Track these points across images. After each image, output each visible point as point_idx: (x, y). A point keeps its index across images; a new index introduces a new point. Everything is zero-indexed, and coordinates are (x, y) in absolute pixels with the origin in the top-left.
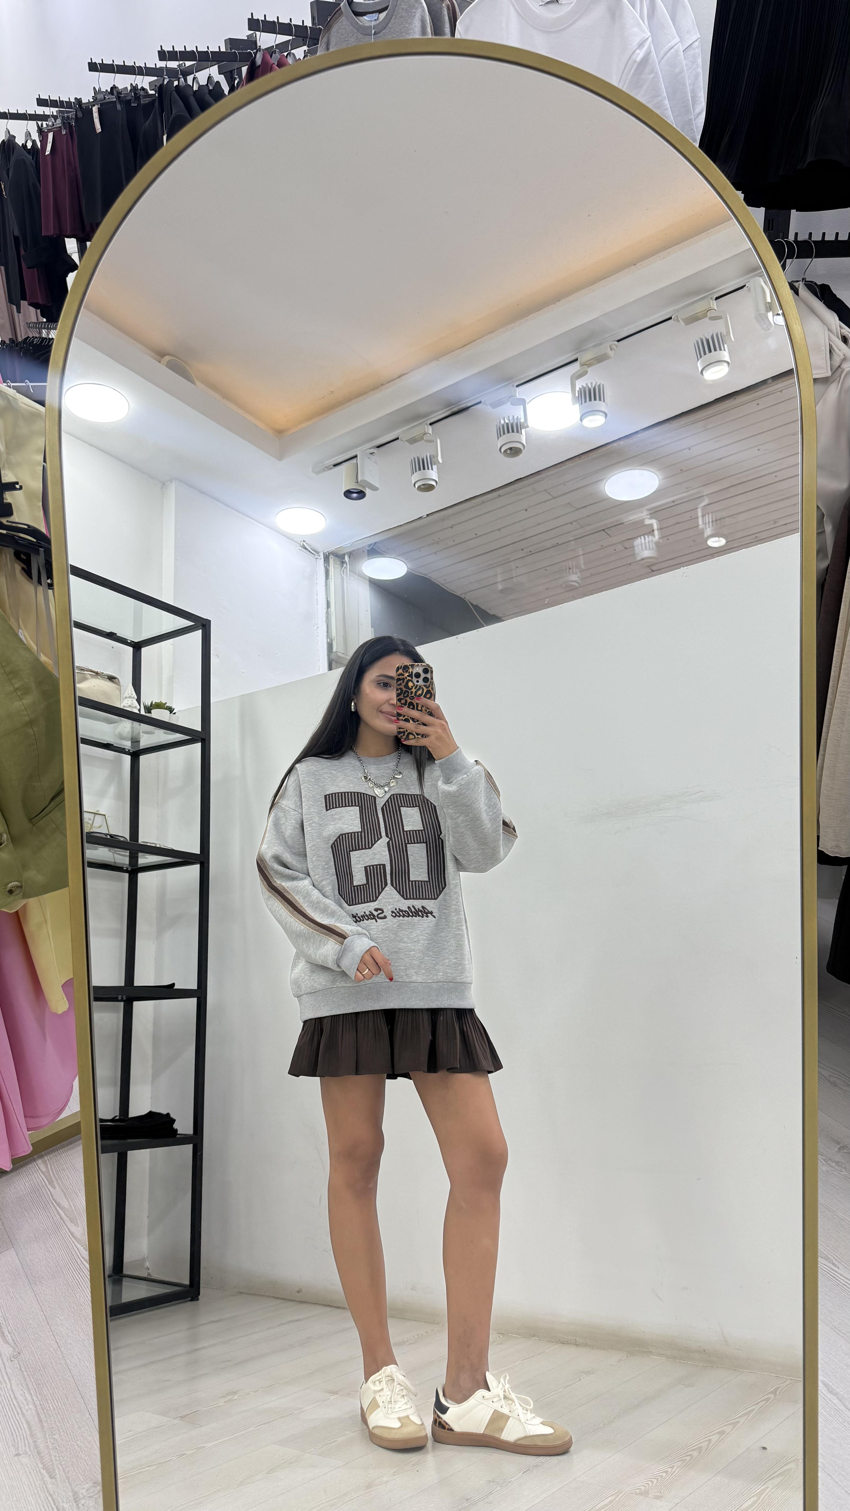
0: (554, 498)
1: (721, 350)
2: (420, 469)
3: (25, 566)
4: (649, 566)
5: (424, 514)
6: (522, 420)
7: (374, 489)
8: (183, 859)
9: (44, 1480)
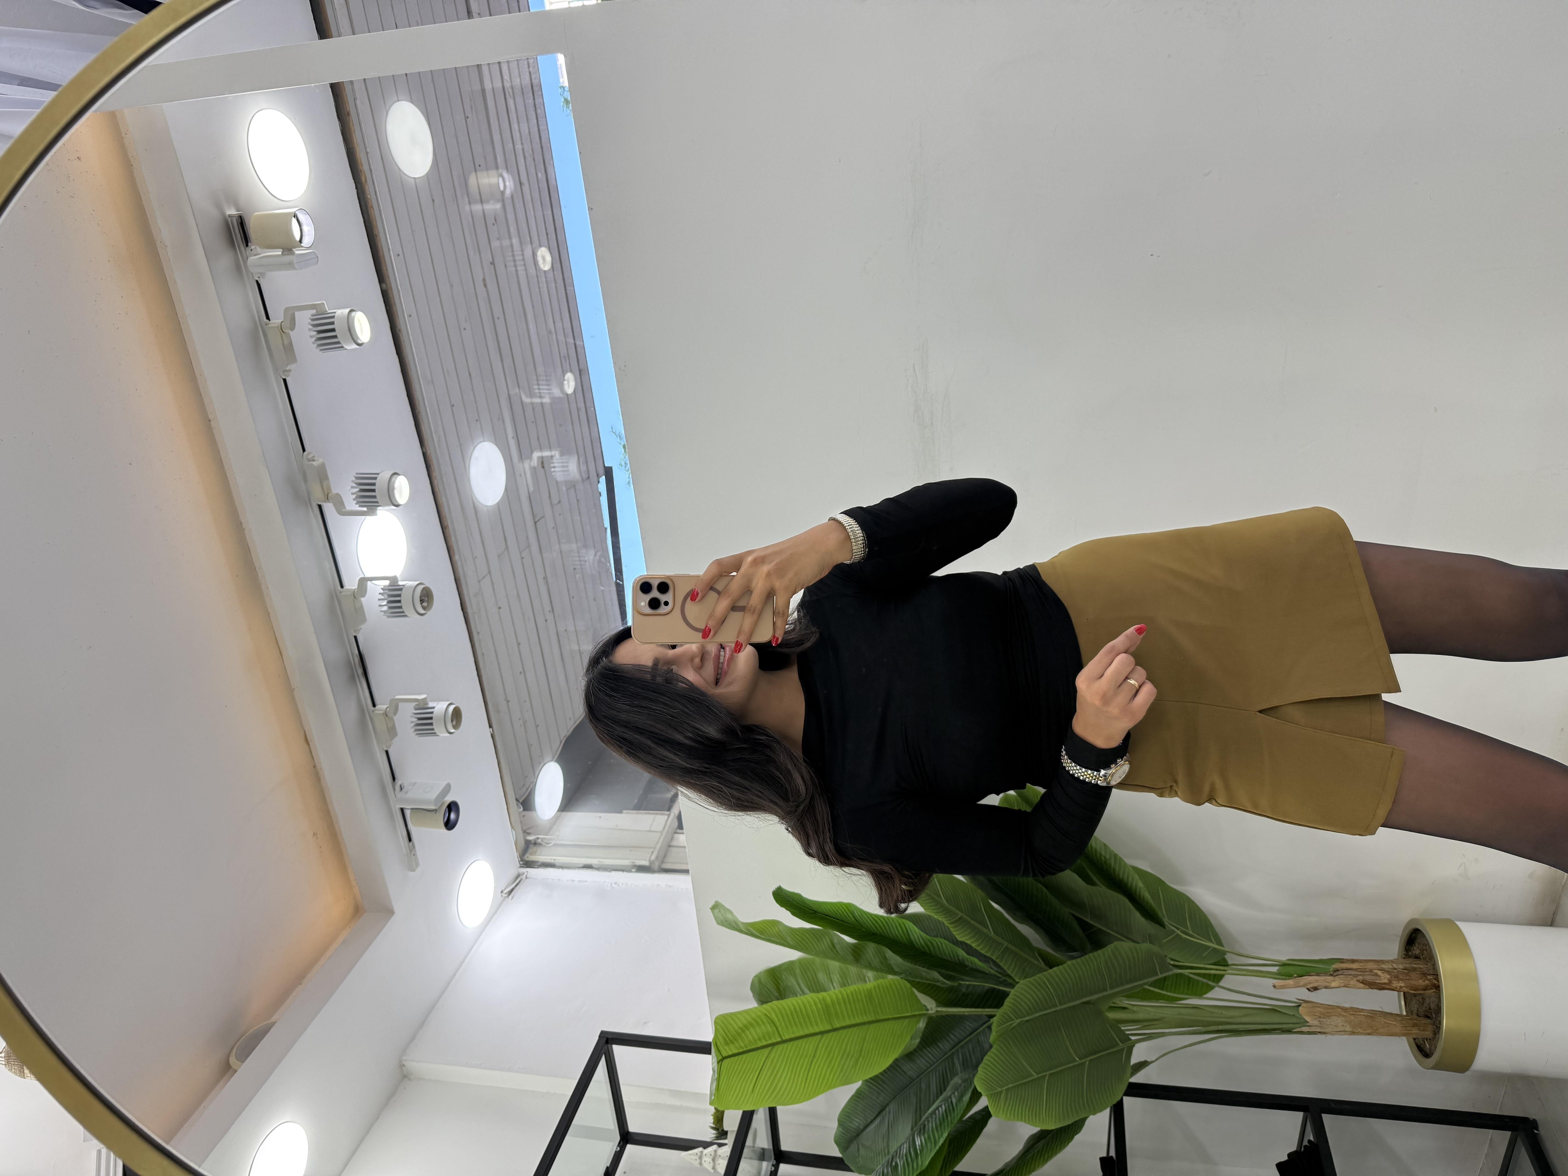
2: (431, 724)
6: (387, 583)
7: (447, 789)
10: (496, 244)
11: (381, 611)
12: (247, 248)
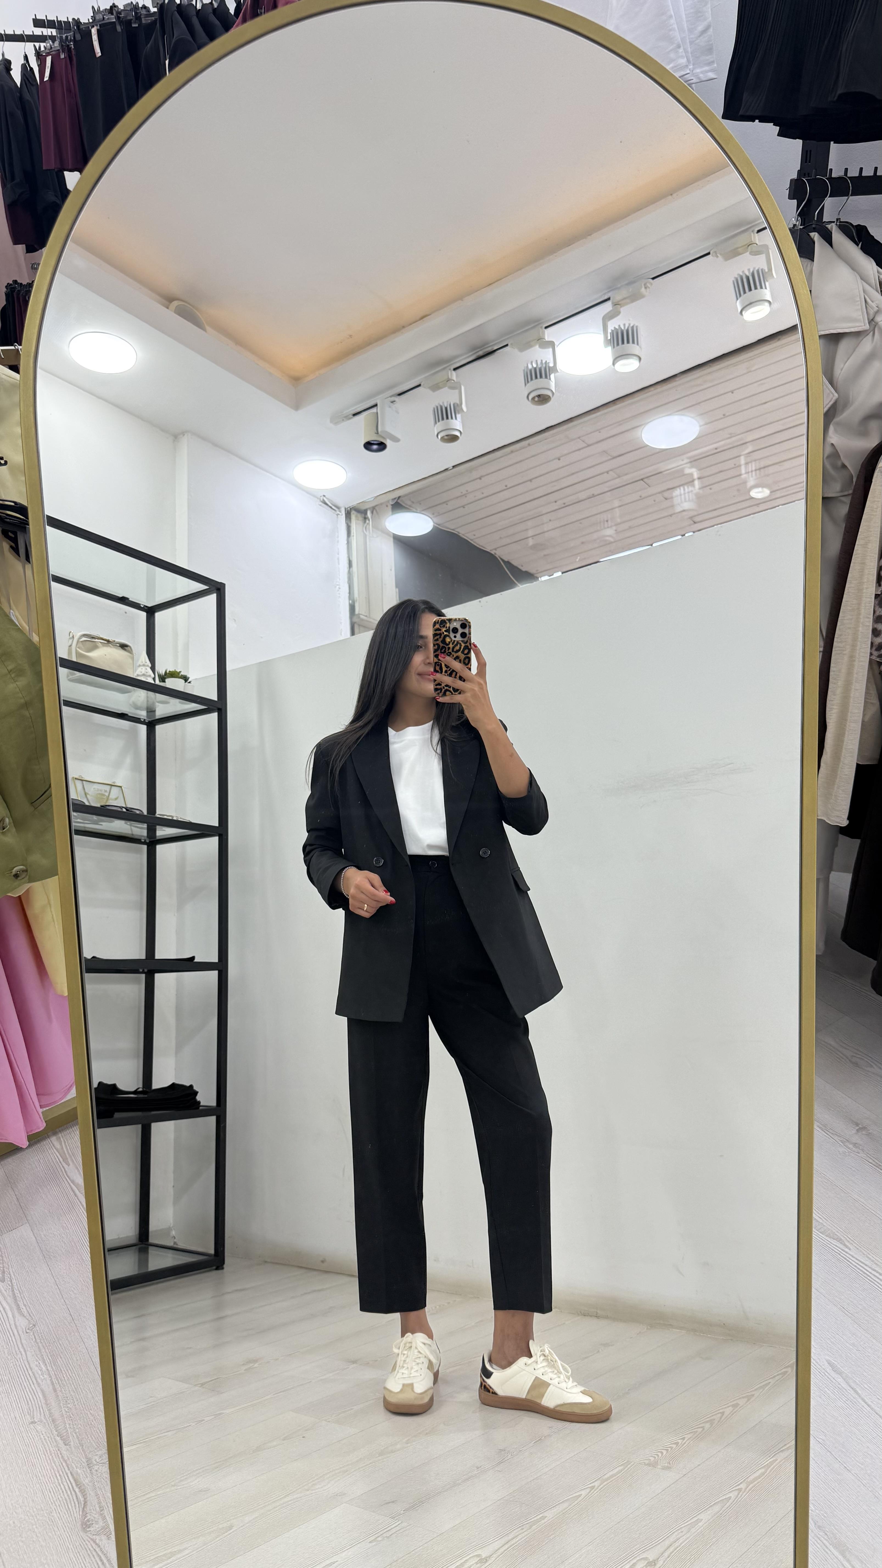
0: (589, 446)
1: (761, 288)
2: (443, 419)
3: (13, 545)
4: (691, 518)
5: (450, 465)
6: (551, 365)
7: (396, 440)
8: (201, 831)
9: (58, 1447)
11: (528, 364)
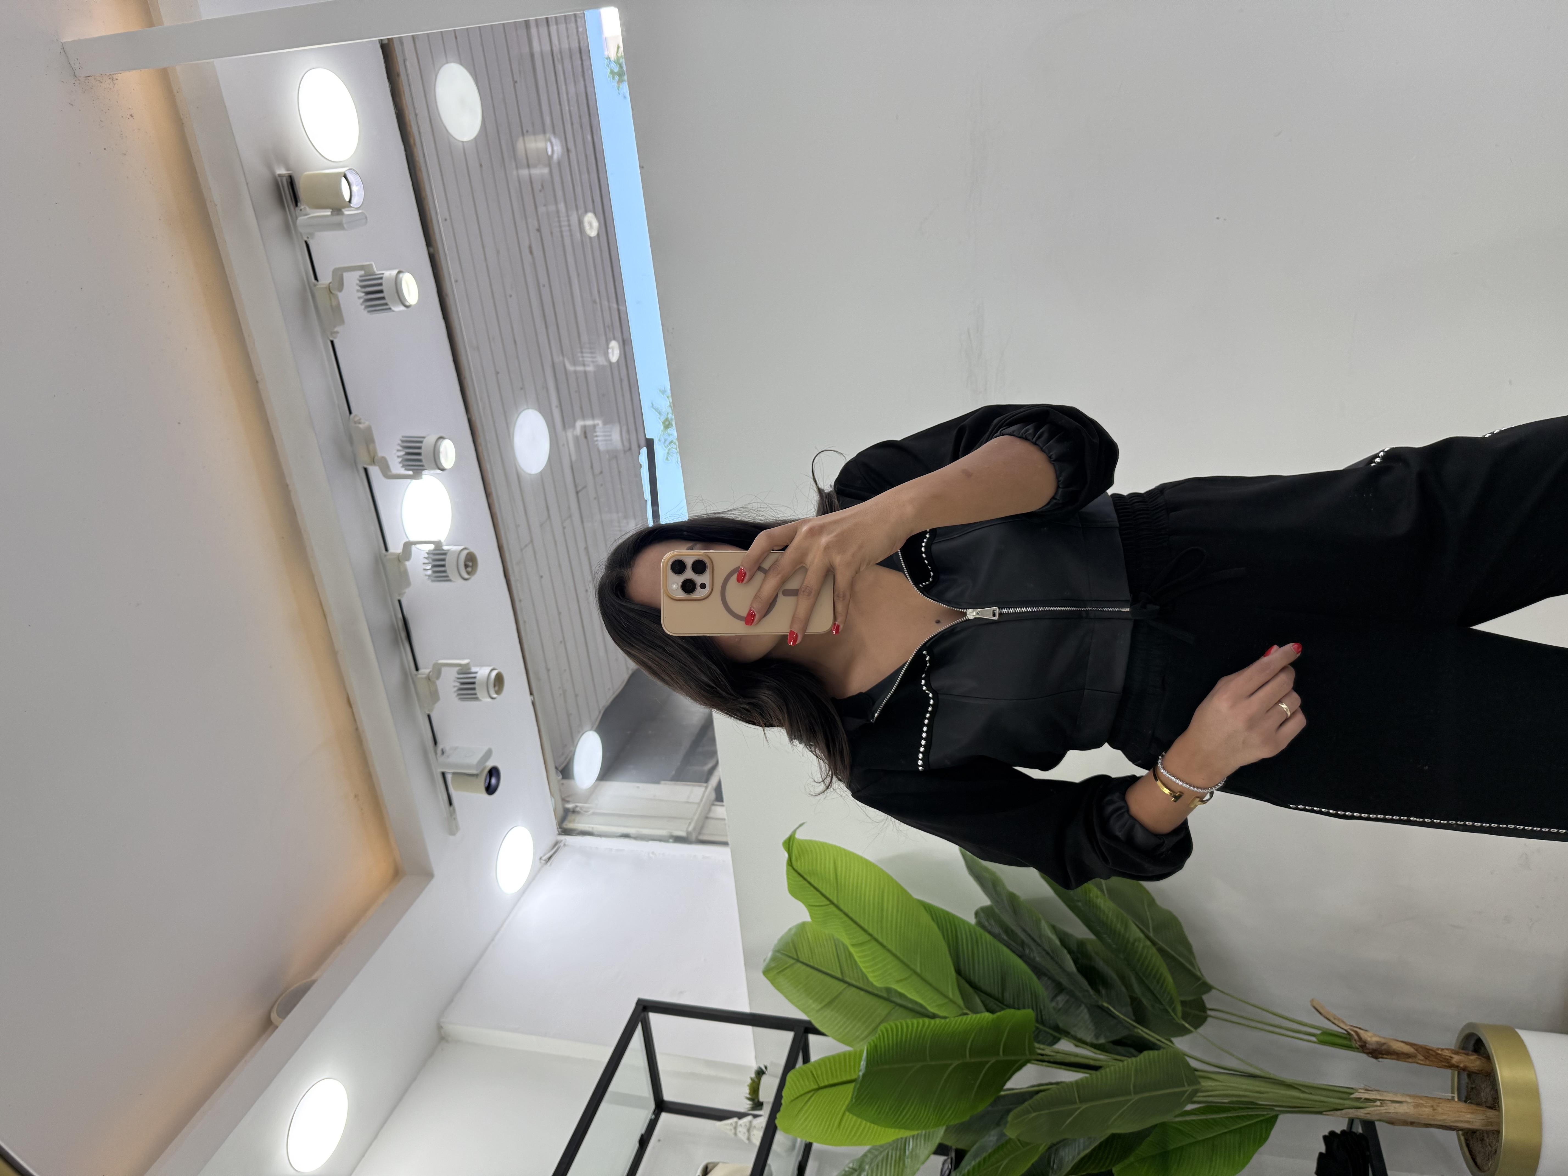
0: (532, 541)
2: (474, 689)
5: (529, 699)
7: (489, 754)
10: (542, 210)
11: (426, 575)
12: (297, 208)
